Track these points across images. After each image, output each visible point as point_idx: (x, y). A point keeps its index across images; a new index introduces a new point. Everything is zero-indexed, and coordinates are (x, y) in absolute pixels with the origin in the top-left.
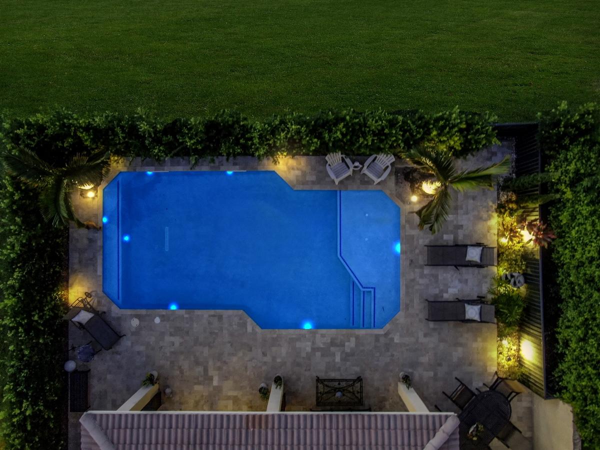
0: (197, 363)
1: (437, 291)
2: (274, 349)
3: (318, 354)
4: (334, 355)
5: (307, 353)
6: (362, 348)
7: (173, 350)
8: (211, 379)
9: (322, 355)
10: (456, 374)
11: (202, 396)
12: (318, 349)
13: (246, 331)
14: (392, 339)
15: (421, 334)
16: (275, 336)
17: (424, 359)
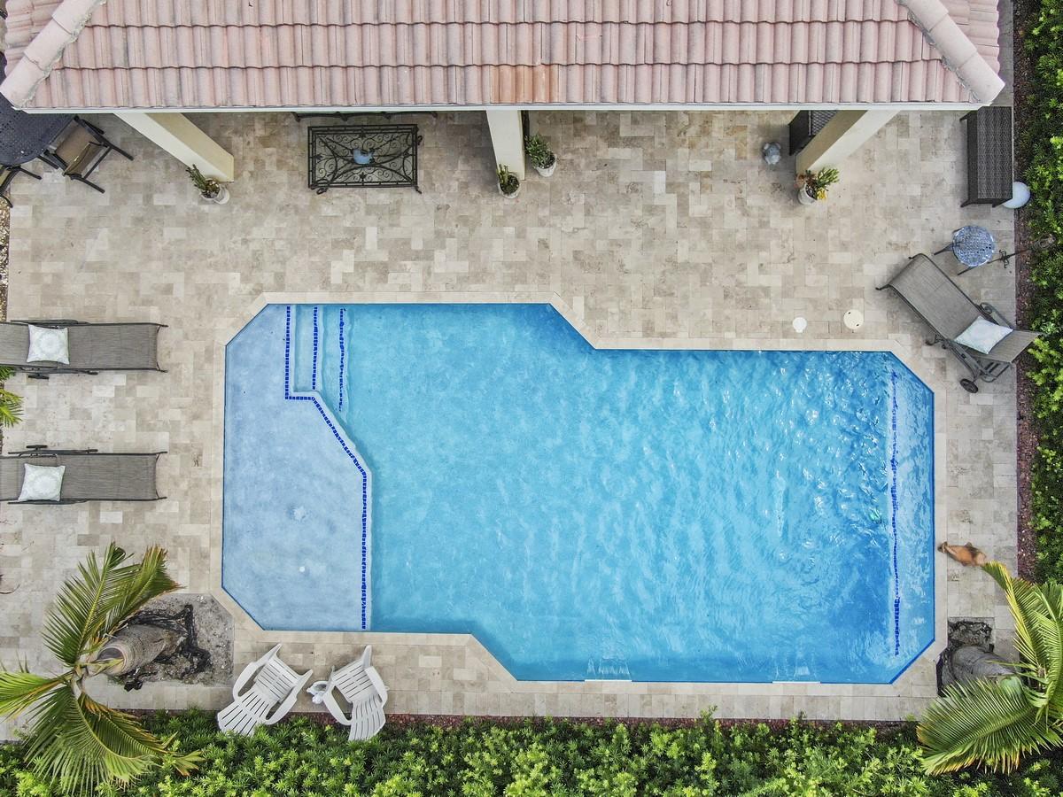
0: (704, 224)
1: (141, 391)
2: (521, 256)
3: (417, 245)
4: (381, 243)
5: (443, 247)
6: (316, 259)
7: (763, 254)
8: (671, 186)
9: (407, 242)
10: (103, 200)
11: (692, 146)
12: (417, 257)
13: (586, 298)
14: (245, 279)
15: (180, 292)
16: (518, 287)
17: (172, 233)
